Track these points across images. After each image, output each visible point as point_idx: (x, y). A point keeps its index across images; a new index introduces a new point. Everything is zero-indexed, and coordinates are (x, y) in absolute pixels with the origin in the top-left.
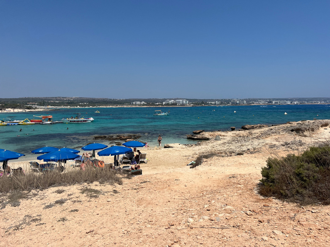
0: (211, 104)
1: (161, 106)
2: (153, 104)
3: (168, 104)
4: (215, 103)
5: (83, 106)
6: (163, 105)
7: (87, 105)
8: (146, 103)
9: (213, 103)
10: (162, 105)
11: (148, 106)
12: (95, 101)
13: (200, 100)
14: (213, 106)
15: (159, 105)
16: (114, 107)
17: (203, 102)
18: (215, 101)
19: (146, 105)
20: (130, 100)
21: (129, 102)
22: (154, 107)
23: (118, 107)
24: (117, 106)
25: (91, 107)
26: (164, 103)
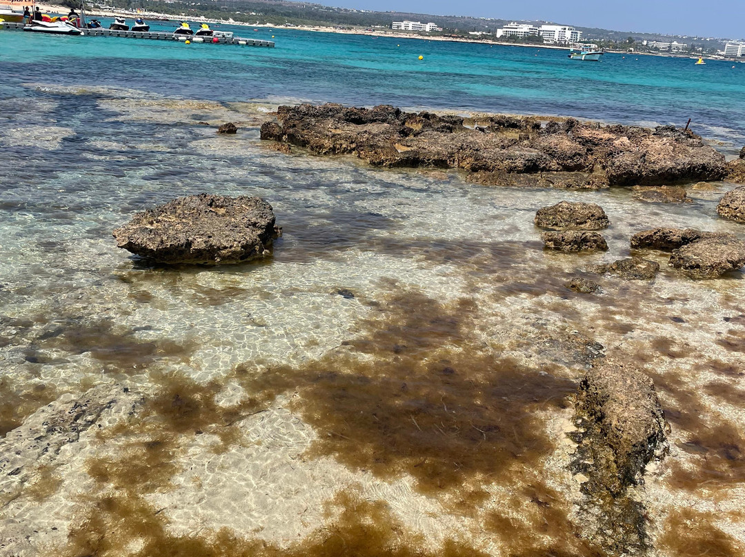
0: (656, 49)
1: (490, 42)
2: (464, 33)
3: (513, 38)
4: (670, 47)
5: (244, 21)
6: (497, 39)
7: (257, 19)
8: (440, 30)
9: (662, 45)
10: (494, 38)
11: (451, 39)
12: (281, 9)
13: (616, 33)
14: (660, 54)
15: (484, 37)
16: (341, 32)
17: (631, 40)
18: (671, 39)
19: (441, 34)
20: (389, 16)
21: (386, 20)
22: (469, 41)
23: (353, 32)
24: (350, 29)
25: (269, 25)
26: (500, 33)
